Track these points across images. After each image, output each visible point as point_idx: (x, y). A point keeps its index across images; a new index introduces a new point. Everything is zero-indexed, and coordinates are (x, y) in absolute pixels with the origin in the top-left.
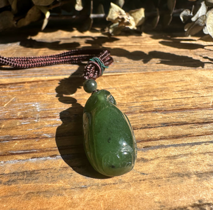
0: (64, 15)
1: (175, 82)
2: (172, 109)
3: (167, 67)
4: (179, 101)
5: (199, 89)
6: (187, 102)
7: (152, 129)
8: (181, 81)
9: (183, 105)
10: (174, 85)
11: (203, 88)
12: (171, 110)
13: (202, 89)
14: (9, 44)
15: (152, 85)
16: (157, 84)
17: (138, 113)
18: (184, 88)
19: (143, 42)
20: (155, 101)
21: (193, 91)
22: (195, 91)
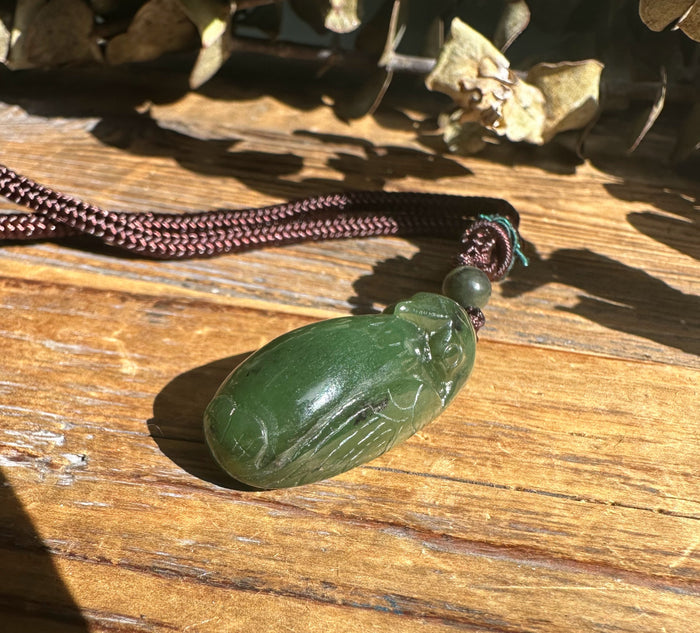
0: (288, 44)
1: (580, 410)
2: (479, 537)
3: (594, 333)
4: (538, 504)
5: (671, 473)
6: (575, 522)
7: (330, 608)
8: (614, 412)
9: (545, 529)
10: (567, 425)
11: (689, 471)
12: (471, 542)
13: (685, 475)
14: (59, 122)
15: (472, 403)
16: (494, 401)
17: (322, 516)
18: (605, 450)
19: (561, 203)
20: (434, 476)
21: (637, 476)
22: (646, 477)
